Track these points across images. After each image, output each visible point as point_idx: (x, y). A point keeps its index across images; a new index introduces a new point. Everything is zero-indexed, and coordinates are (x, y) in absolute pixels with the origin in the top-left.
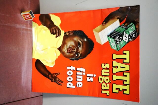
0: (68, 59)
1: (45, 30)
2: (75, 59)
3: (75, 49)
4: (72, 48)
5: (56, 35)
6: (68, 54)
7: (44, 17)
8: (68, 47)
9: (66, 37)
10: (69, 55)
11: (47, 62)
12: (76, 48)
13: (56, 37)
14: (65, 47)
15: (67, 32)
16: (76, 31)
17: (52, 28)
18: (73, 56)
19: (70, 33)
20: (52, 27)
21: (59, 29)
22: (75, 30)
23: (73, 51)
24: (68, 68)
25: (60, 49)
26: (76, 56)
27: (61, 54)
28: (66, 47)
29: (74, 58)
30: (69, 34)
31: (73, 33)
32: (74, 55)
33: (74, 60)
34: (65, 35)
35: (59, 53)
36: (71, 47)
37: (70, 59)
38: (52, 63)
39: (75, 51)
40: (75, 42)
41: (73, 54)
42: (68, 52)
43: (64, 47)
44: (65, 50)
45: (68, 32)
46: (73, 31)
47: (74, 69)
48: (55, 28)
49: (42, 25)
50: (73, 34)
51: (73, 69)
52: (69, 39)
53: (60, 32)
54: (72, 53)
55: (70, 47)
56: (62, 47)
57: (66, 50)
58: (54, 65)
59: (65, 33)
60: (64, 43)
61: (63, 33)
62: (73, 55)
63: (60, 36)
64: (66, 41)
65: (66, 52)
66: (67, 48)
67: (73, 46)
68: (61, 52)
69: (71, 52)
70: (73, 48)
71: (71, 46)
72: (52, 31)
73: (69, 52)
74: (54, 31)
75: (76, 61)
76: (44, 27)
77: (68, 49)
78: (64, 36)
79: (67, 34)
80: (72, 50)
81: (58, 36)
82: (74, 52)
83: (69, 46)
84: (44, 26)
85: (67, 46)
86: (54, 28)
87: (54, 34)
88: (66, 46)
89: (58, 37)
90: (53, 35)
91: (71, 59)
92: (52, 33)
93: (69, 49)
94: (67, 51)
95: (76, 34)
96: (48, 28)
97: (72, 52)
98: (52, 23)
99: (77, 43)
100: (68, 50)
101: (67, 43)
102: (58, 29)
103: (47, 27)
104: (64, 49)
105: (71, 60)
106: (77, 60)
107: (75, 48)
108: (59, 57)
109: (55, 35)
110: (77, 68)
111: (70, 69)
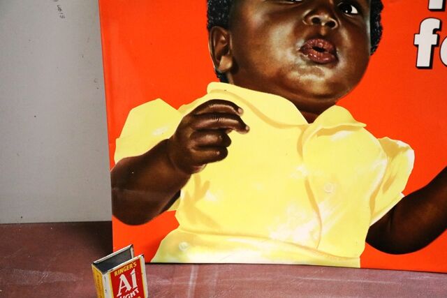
1: (200, 192)
3: (317, 21)
4: (308, 39)
5: (230, 130)
6: (342, 64)
7: (131, 194)
8: (300, 61)
9: (242, 70)
10: (349, 57)
11: (387, 185)
12: (307, 12)
13: (242, 127)
14: (304, 78)
15: (217, 64)
16: (210, 13)
17: (193, 151)
18: (356, 31)
20: (188, 153)
21: (200, 113)
23: (323, 32)
24: (423, 60)
25: (311, 110)
26: (354, 11)
27: (340, 101)
28: (303, 72)
29: (365, 26)
31: (224, 31)
32: (347, 23)
33: (381, 28)
34: (230, 76)
35: (336, 115)
36: (300, 43)
37: (374, 48)
38: (392, 153)
39: (325, 17)
40: (275, 18)
41: (344, 34)
42: (333, 62)
43: (302, 85)
44: (322, 79)
45: (217, 59)
46: (209, 28)
47: (435, 23)
48: (193, 137)
49: (172, 209)
50: (226, 28)
51: (435, 31)
52: (255, 57)
53: (215, 106)
54: (340, 36)
55: (304, 50)
56: (299, 97)
57: (321, 74)
58: (401, 144)
59: (223, 78)
60: (278, 84)
61: (218, 91)
62: (350, 32)
63: (236, 108)
64: (269, 71)
65: (328, 73)
66: (309, 68)
68: (329, 100)
69: (331, 42)
70: (306, 34)
71: (294, 45)
72: (208, 153)
73: (334, 52)
74: (210, 138)
76: (187, 194)
77: (313, 62)
78: (238, 83)
79: (226, 63)
80: (319, 36)
81: (238, 119)
82: (330, 24)
83: (294, 52)
84: (178, 195)
86: (193, 143)
87: (228, 142)
88: (294, 75)
89: (243, 118)
90: (228, 148)
91: (370, 46)
92: (218, 153)
93: (315, 54)
94: (321, 68)
95: (227, 13)
96: (193, 176)
97: (332, 37)
98: (162, 149)
99: (282, 7)
100: (319, 64)
101: (279, 66)
102: (195, 116)
103: (183, 181)
104: (310, 82)
105: (381, 45)
106: (381, 7)
107: (311, 18)
108: (358, 117)
109: (233, 135)
110: (431, 7)
111: (433, 47)
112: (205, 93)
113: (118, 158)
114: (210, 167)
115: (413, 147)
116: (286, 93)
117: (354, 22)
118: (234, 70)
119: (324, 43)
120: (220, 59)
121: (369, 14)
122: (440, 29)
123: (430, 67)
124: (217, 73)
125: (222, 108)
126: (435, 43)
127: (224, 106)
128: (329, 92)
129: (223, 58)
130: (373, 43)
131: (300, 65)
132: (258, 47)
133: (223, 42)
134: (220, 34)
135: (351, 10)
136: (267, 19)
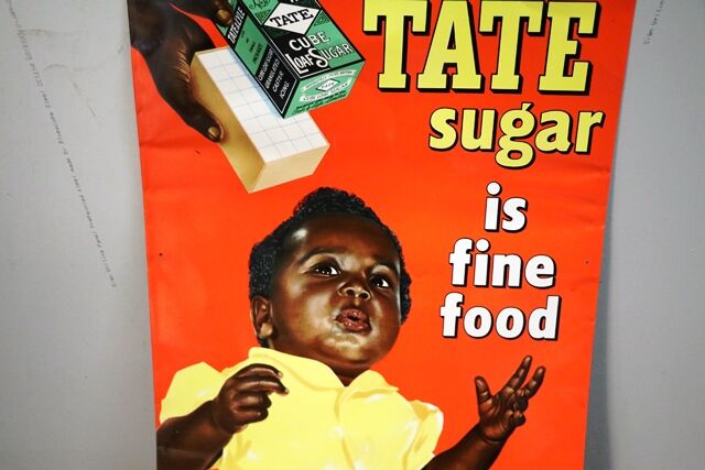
0: (403, 328)
1: (242, 451)
2: (404, 292)
3: (351, 293)
4: (343, 309)
5: (270, 392)
6: (375, 332)
7: (174, 452)
8: (335, 329)
9: (281, 337)
10: (381, 326)
11: (418, 445)
12: (342, 284)
13: (282, 390)
14: (340, 345)
15: (259, 331)
16: (252, 284)
17: (235, 412)
18: (388, 302)
19: (261, 315)
20: (230, 414)
21: (243, 375)
22: (246, 291)
23: (357, 303)
24: (449, 330)
25: (347, 374)
26: (385, 284)
27: (374, 366)
28: (339, 339)
29: (395, 298)
30: (266, 319)
31: (264, 300)
32: (379, 295)
33: (410, 300)
34: (270, 342)
35: (370, 379)
36: (336, 313)
37: (404, 318)
38: (423, 415)
39: (358, 290)
40: (312, 289)
41: (376, 304)
42: (367, 330)
44: (356, 346)
45: (258, 326)
46: (251, 298)
47: (459, 298)
48: (235, 398)
49: (215, 466)
50: (267, 297)
51: (458, 304)
52: (294, 325)
53: (257, 369)
54: (372, 306)
55: (339, 319)
56: (335, 362)
57: (356, 342)
58: (431, 407)
59: (264, 343)
60: (315, 349)
61: (259, 355)
62: (381, 303)
63: (276, 371)
65: (362, 341)
66: (345, 335)
67: (334, 301)
68: (363, 365)
69: (364, 312)
70: (341, 304)
71: (330, 314)
72: (250, 414)
73: (367, 321)
74: (251, 400)
75: (411, 288)
76: (229, 453)
77: (348, 330)
79: (266, 330)
80: (353, 306)
81: (278, 381)
82: (363, 296)
83: (330, 321)
84: (220, 454)
85: (331, 334)
86: (235, 404)
87: (268, 403)
88: (330, 342)
89: (282, 381)
90: (269, 409)
91: (400, 317)
92: (259, 414)
93: (350, 323)
94: (355, 335)
95: (267, 284)
96: (235, 436)
97: (365, 307)
98: (206, 410)
99: (318, 280)
100: (354, 331)
101: (317, 333)
102: (237, 378)
103: (225, 441)
104: (345, 349)
105: (410, 316)
106: (409, 282)
107: (345, 290)
108: (390, 380)
109: (273, 397)
110: (454, 283)
111: (457, 318)
112: (246, 357)
113: (164, 418)
114: (251, 427)
115: (442, 410)
116: (323, 358)
117: (386, 294)
118: (274, 336)
119: (358, 313)
120: (261, 326)
121: (398, 287)
122: (463, 303)
123: (456, 337)
124: (258, 338)
125: (262, 372)
126: (459, 315)
127: (265, 370)
128: (364, 358)
129: (264, 325)
130: (402, 314)
131: (335, 332)
132: (297, 315)
133: (264, 311)
134: (261, 303)
135: (382, 283)
136: (305, 290)
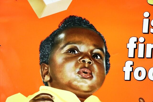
0: (107, 77)
2: (107, 61)
3: (84, 61)
4: (80, 68)
8: (77, 77)
9: (54, 81)
10: (97, 76)
12: (80, 58)
14: (79, 84)
15: (44, 79)
16: (41, 58)
18: (100, 65)
19: (45, 72)
21: (37, 98)
22: (38, 61)
23: (87, 66)
25: (83, 97)
26: (99, 57)
28: (79, 82)
29: (103, 63)
30: (47, 73)
31: (46, 65)
32: (96, 62)
33: (109, 64)
34: (49, 84)
36: (78, 70)
37: (107, 72)
39: (87, 60)
41: (95, 67)
43: (79, 87)
45: (44, 76)
46: (40, 64)
47: (131, 63)
50: (47, 64)
51: (131, 66)
52: (59, 76)
53: (43, 95)
54: (93, 67)
55: (79, 73)
56: (77, 92)
57: (86, 83)
59: (46, 84)
61: (44, 89)
62: (97, 66)
63: (52, 96)
65: (89, 82)
66: (81, 80)
67: (77, 65)
68: (90, 93)
69: (90, 70)
70: (80, 66)
71: (75, 71)
73: (91, 74)
75: (110, 59)
77: (83, 78)
78: (52, 86)
79: (47, 78)
80: (85, 67)
81: (52, 101)
82: (89, 63)
83: (75, 74)
85: (75, 80)
88: (75, 83)
91: (105, 72)
93: (84, 74)
95: (48, 58)
97: (90, 68)
99: (70, 56)
100: (85, 78)
101: (69, 79)
102: (35, 100)
104: (82, 86)
105: (110, 71)
106: (109, 56)
110: (129, 56)
111: (131, 72)
112: (38, 90)
116: (72, 90)
117: (99, 62)
118: (51, 81)
119: (87, 70)
120: (45, 76)
121: (105, 59)
122: (133, 65)
123: (130, 80)
124: (44, 82)
125: (46, 97)
127: (46, 96)
128: (90, 90)
129: (46, 76)
130: (107, 70)
131: (77, 79)
132: (60, 72)
133: (46, 70)
134: (45, 66)
135: (98, 57)
136: (64, 60)
